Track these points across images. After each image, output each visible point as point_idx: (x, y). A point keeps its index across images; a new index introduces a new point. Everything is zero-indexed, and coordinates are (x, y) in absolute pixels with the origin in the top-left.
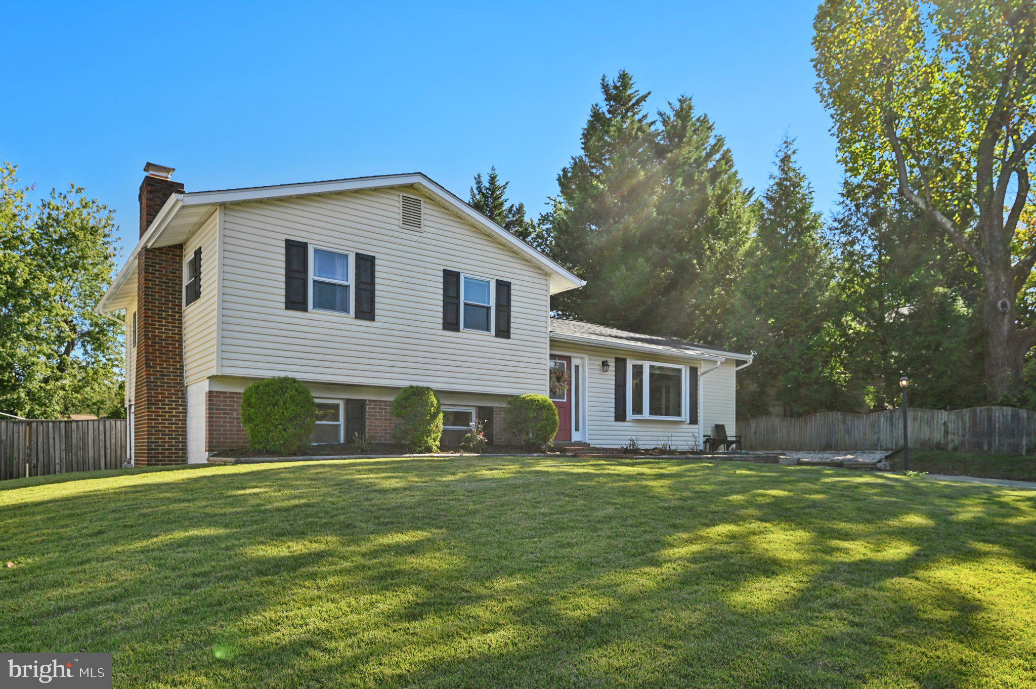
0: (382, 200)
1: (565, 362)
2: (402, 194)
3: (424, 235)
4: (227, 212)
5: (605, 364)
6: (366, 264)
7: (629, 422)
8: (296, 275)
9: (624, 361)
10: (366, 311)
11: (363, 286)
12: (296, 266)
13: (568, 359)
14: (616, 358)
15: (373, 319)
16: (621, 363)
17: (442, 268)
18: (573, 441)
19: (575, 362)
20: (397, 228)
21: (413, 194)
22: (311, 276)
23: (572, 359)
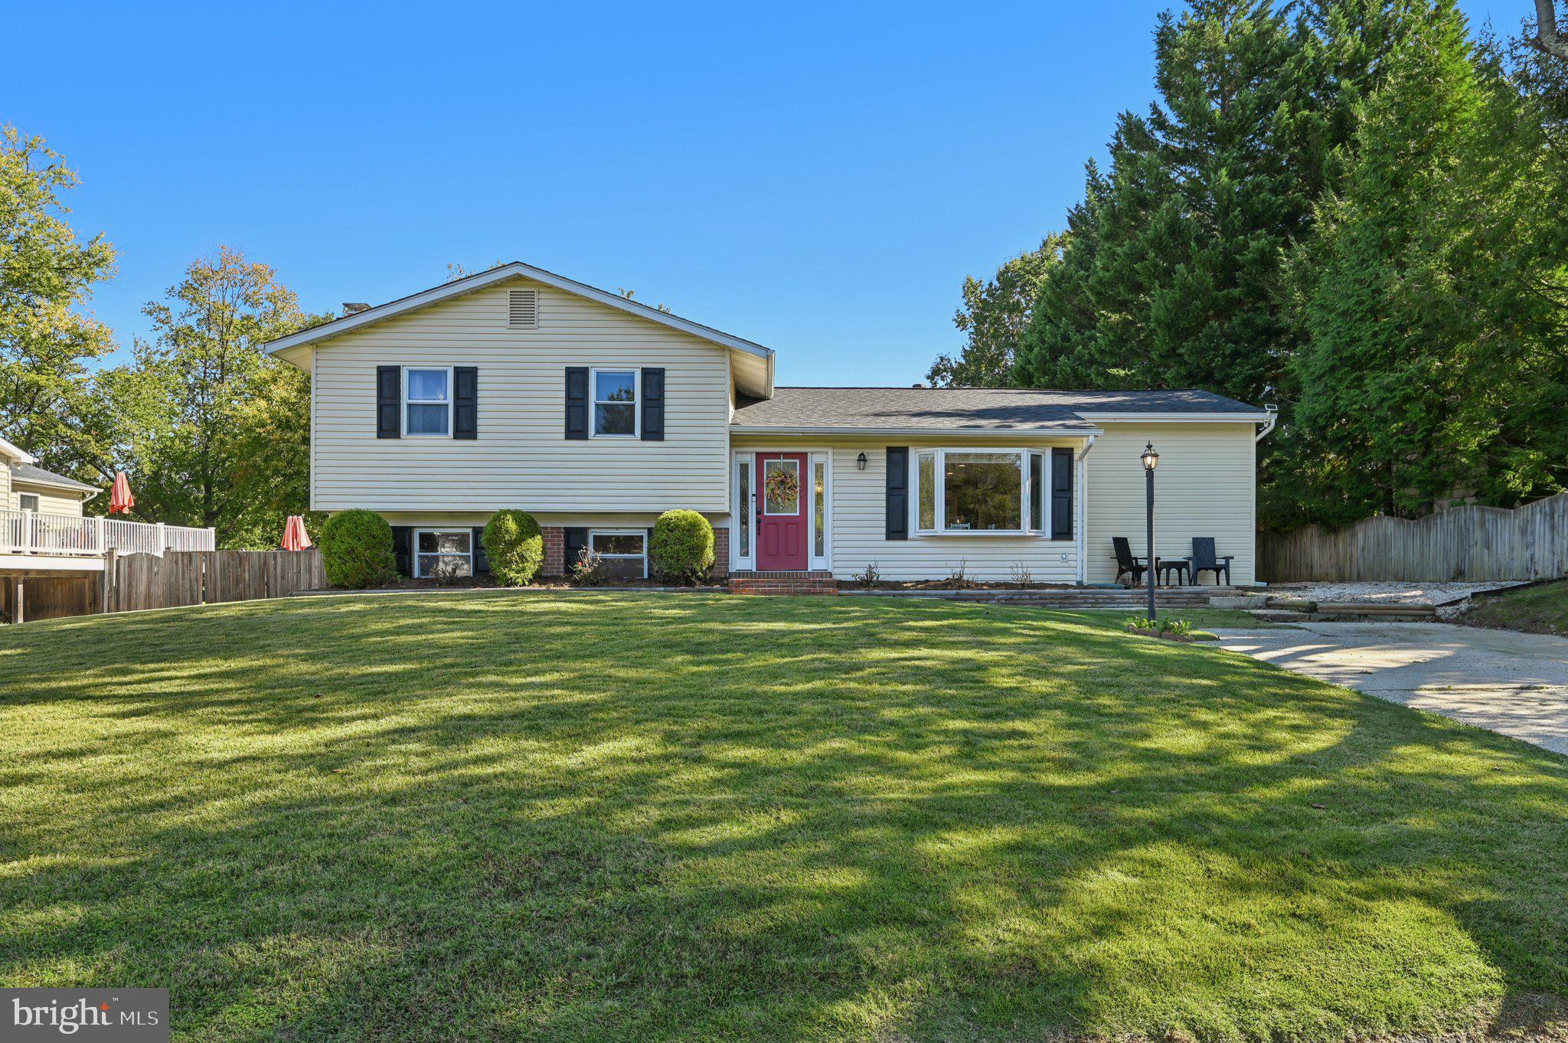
0: (487, 302)
1: (798, 461)
2: (509, 290)
3: (540, 330)
4: (319, 350)
5: (862, 458)
6: (466, 378)
7: (913, 540)
8: (388, 402)
9: (904, 451)
10: (466, 429)
11: (462, 402)
12: (386, 392)
13: (803, 457)
14: (888, 448)
15: (475, 438)
16: (897, 457)
17: (563, 366)
18: (810, 570)
19: (813, 460)
20: (504, 330)
21: (526, 286)
22: (405, 400)
23: (809, 455)
